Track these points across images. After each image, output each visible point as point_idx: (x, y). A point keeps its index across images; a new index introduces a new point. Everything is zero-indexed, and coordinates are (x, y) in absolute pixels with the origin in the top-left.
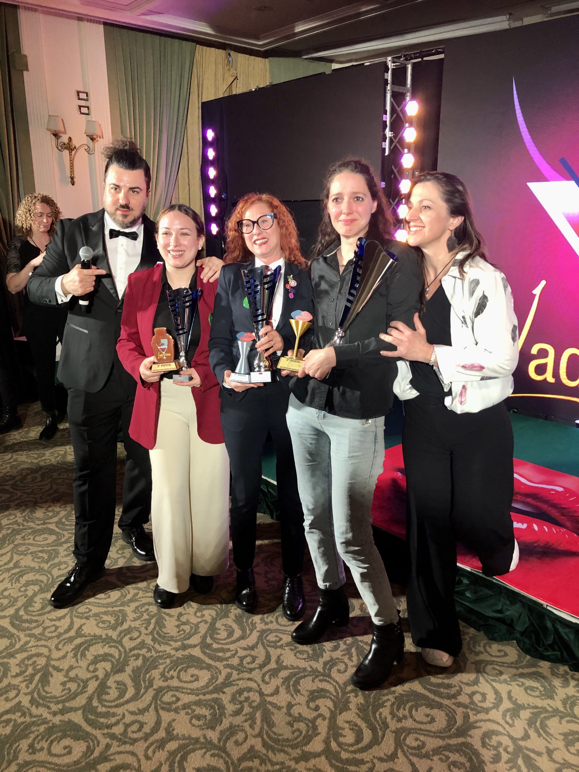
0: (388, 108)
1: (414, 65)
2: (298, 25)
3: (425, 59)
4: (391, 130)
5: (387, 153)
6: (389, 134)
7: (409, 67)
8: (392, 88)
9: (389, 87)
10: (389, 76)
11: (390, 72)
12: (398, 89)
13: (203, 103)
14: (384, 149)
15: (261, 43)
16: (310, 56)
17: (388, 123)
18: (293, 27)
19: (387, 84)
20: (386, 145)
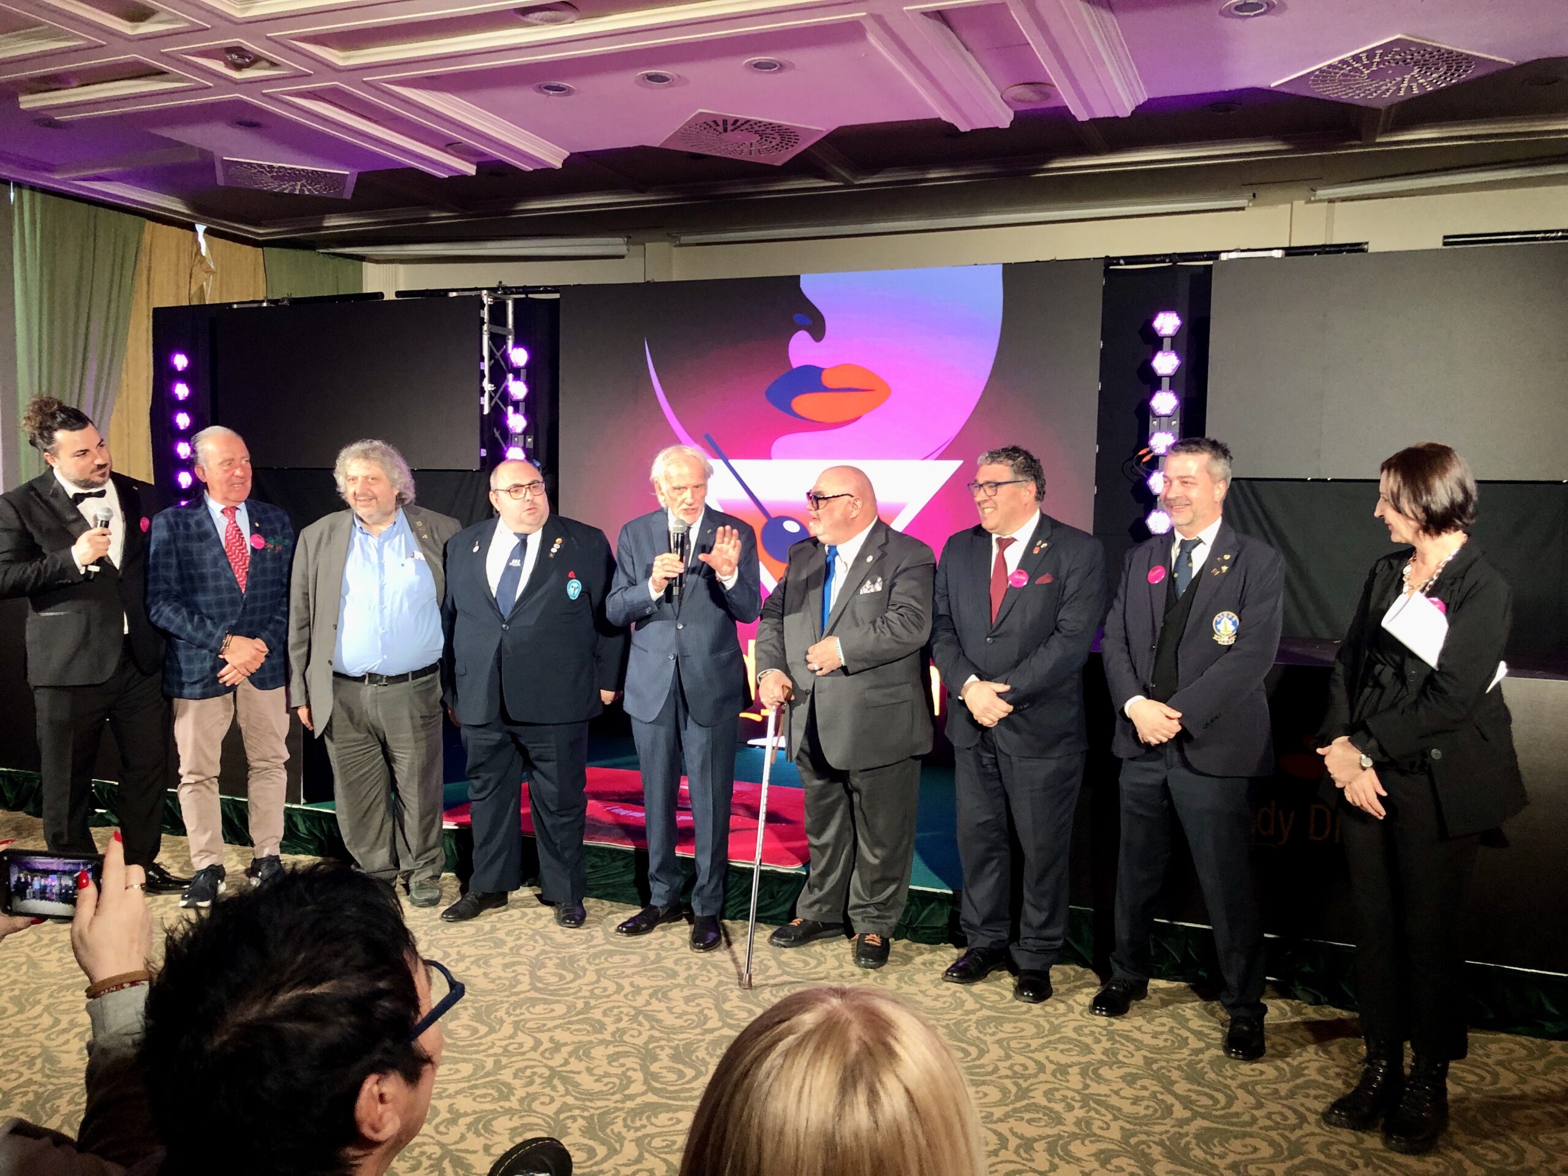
0: (486, 353)
1: (516, 301)
2: (330, 218)
3: (530, 296)
4: (491, 381)
5: (486, 411)
6: (488, 386)
7: (510, 304)
8: (489, 329)
9: (485, 327)
10: (485, 314)
11: (486, 308)
12: (499, 330)
13: (156, 311)
14: (482, 407)
15: (261, 231)
16: (332, 250)
17: (486, 373)
18: (323, 219)
19: (483, 323)
20: (485, 401)
